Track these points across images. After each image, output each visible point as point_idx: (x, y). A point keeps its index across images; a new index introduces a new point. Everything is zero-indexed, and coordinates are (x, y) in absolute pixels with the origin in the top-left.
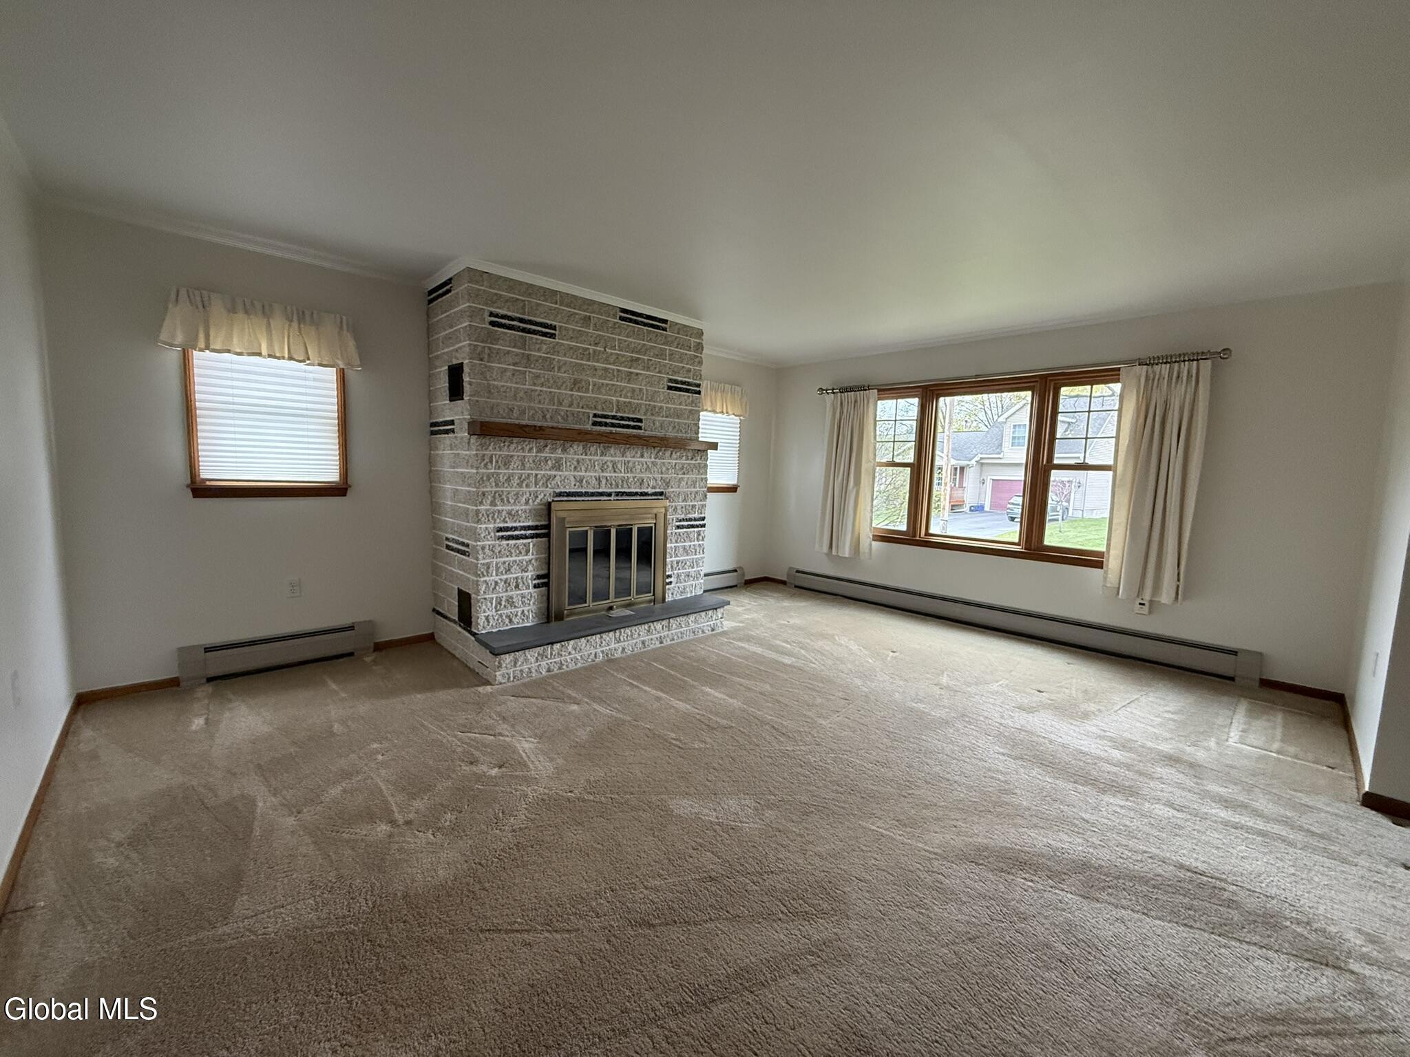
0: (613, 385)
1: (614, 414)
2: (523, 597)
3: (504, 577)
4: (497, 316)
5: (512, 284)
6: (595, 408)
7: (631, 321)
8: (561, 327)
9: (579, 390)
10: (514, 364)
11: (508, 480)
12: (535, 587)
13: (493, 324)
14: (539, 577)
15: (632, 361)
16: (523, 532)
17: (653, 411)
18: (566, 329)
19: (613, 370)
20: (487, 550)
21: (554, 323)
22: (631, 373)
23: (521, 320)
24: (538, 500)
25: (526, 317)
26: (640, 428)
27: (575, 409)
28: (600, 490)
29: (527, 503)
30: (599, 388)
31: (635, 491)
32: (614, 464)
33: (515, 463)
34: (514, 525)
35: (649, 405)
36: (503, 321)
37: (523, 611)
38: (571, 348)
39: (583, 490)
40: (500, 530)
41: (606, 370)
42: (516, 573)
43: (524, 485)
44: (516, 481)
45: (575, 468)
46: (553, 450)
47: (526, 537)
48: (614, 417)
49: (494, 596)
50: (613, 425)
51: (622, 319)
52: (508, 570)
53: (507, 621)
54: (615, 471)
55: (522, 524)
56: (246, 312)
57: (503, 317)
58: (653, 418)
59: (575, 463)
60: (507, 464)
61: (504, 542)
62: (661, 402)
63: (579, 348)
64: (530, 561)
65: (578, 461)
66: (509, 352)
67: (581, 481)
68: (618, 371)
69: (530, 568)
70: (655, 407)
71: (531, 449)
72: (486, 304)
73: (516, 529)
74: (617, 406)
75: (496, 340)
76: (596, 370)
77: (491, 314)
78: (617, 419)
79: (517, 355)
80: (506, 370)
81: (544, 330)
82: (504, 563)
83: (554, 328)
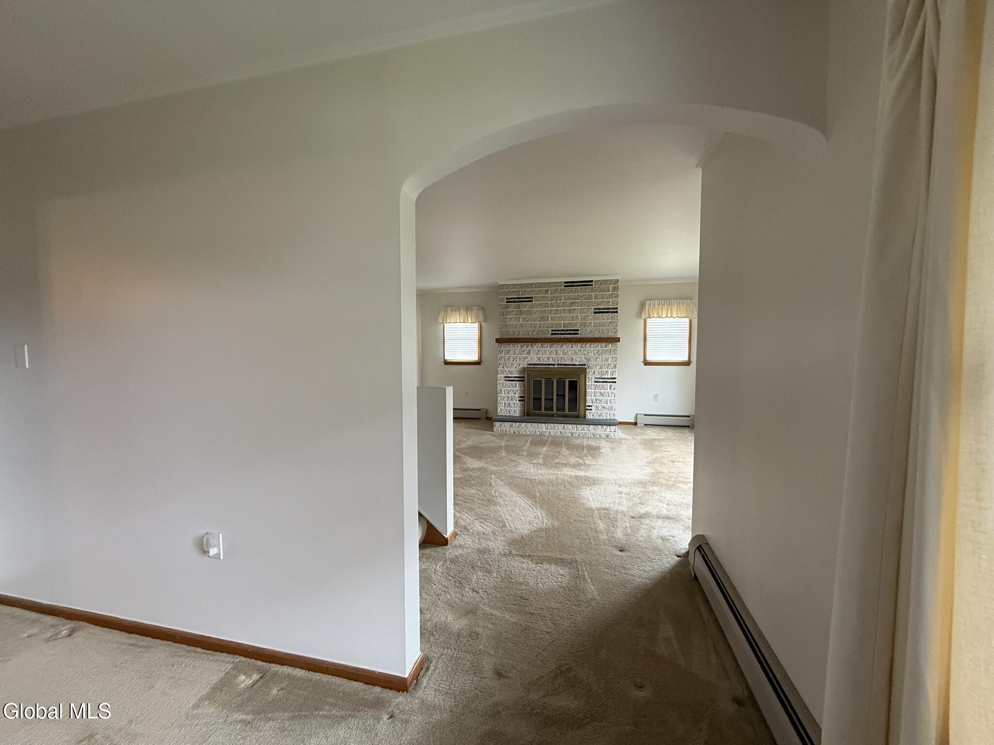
0: (561, 316)
1: (562, 329)
2: (514, 404)
3: (507, 395)
4: (509, 299)
5: (514, 286)
6: (552, 327)
7: (570, 286)
8: (535, 297)
9: (544, 321)
10: (516, 315)
11: (509, 359)
12: (519, 400)
13: (507, 302)
14: (521, 397)
15: (571, 304)
16: (514, 379)
17: (585, 325)
18: (538, 297)
19: (561, 310)
20: (501, 384)
21: (532, 296)
22: (571, 309)
23: (518, 298)
24: (520, 367)
25: (520, 296)
26: (578, 334)
27: (542, 329)
28: (549, 363)
29: (516, 368)
30: (553, 319)
31: (568, 363)
32: (557, 352)
33: (511, 352)
34: (511, 376)
35: (583, 323)
36: (511, 300)
37: (514, 410)
38: (539, 304)
39: (541, 363)
40: (505, 377)
41: (557, 310)
42: (511, 394)
43: (515, 360)
44: (511, 359)
45: (537, 354)
46: (527, 347)
47: (516, 381)
48: (562, 330)
49: (503, 402)
50: (562, 334)
51: (565, 286)
52: (508, 393)
53: (508, 412)
54: (557, 355)
55: (514, 376)
56: (455, 311)
57: (512, 298)
58: (585, 328)
59: (537, 351)
60: (508, 353)
61: (507, 382)
62: (589, 320)
63: (543, 303)
64: (517, 390)
65: (538, 351)
66: (513, 311)
67: (539, 359)
68: (564, 309)
69: (517, 393)
70: (586, 323)
71: (518, 347)
72: (505, 295)
73: (512, 377)
74: (564, 325)
75: (508, 308)
76: (552, 311)
77: (507, 299)
78: (564, 331)
79: (516, 311)
80: (512, 318)
81: (528, 300)
82: (507, 390)
83: (532, 298)
